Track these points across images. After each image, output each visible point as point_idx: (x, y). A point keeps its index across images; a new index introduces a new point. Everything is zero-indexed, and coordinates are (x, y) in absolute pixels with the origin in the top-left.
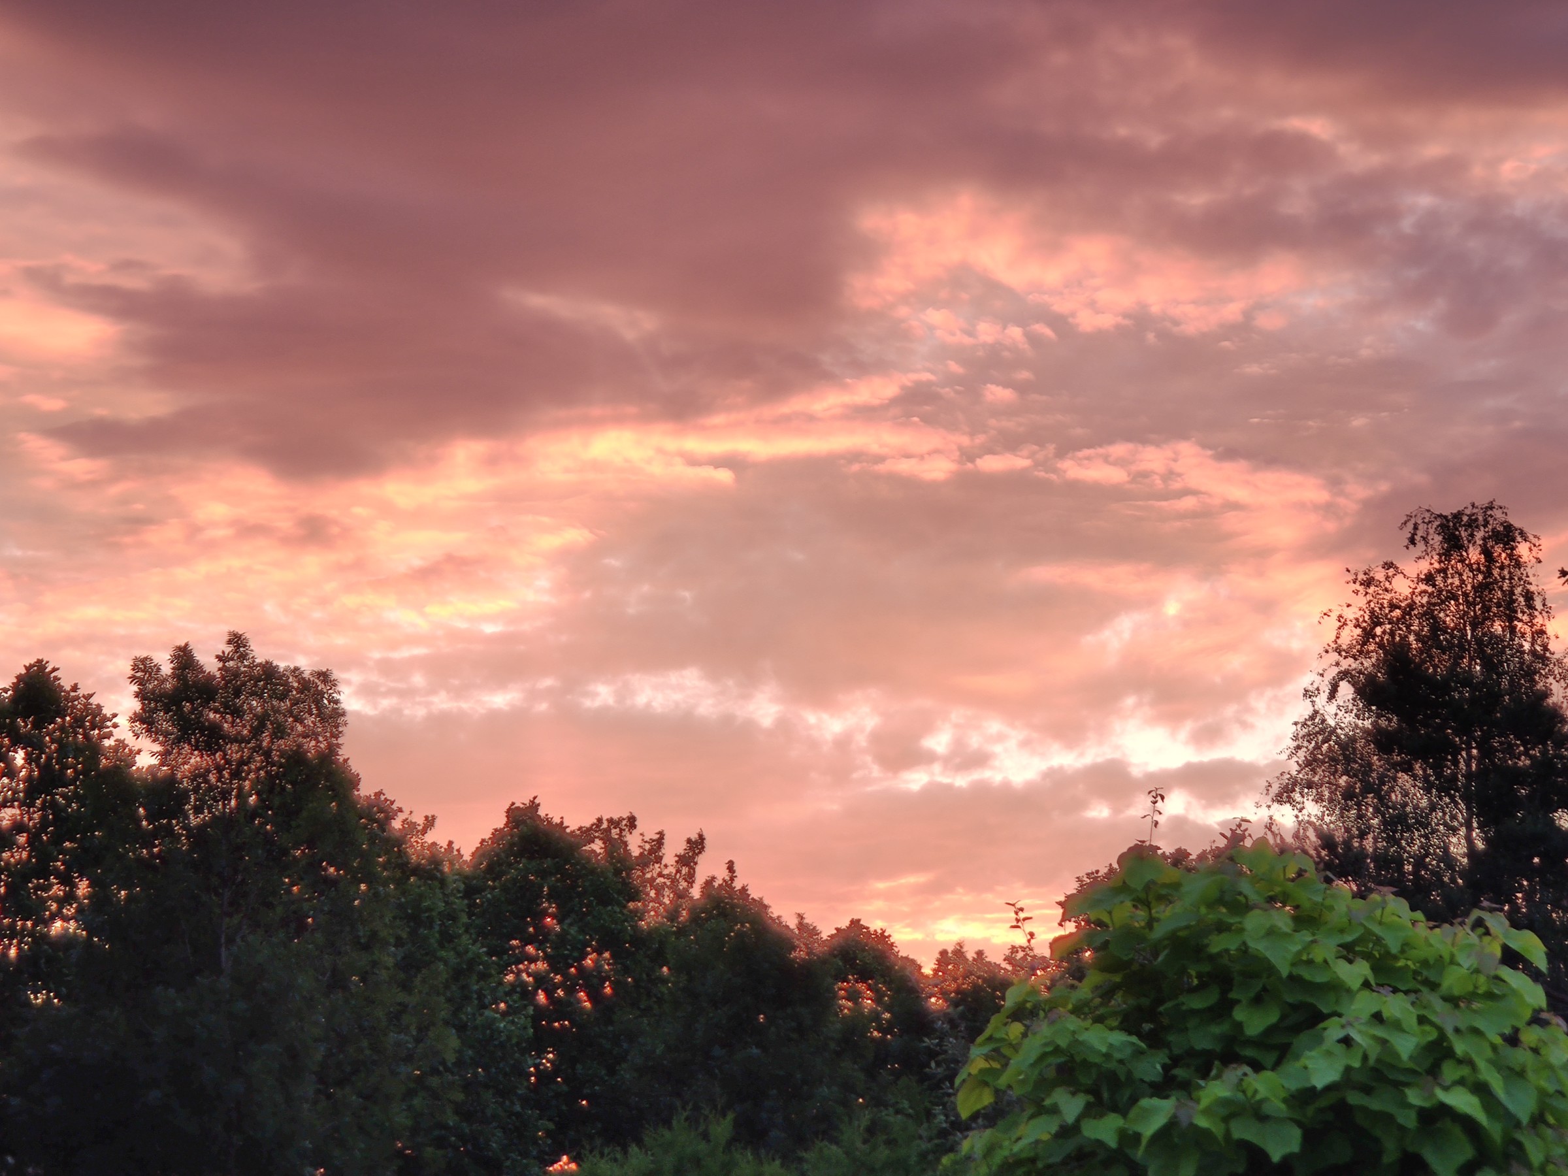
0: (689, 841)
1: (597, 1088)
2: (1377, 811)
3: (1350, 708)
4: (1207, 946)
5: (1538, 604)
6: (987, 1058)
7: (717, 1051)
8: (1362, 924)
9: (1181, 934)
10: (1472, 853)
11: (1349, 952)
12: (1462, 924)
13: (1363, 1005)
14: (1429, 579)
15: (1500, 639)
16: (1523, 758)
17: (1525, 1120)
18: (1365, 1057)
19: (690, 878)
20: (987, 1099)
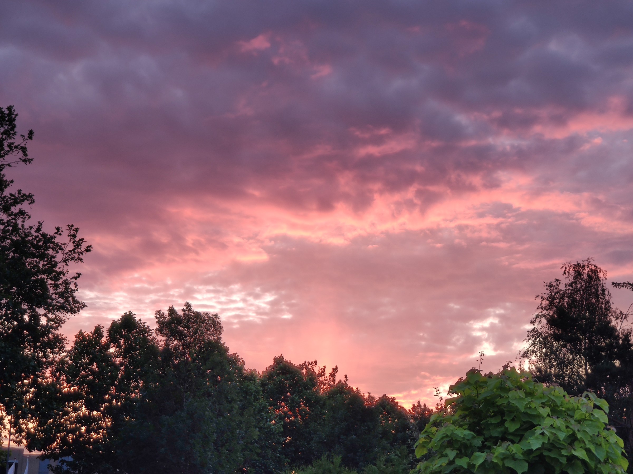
0: (333, 369)
1: (304, 449)
2: (555, 360)
3: (546, 326)
4: (497, 402)
5: (606, 293)
6: (425, 438)
7: (342, 437)
8: (548, 396)
9: (488, 398)
10: (587, 374)
11: (543, 405)
12: (581, 396)
13: (548, 422)
14: (571, 285)
15: (594, 304)
16: (603, 343)
17: (602, 460)
18: (549, 439)
19: (334, 380)
20: (425, 452)
